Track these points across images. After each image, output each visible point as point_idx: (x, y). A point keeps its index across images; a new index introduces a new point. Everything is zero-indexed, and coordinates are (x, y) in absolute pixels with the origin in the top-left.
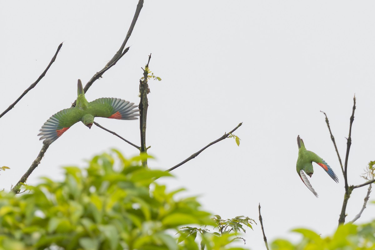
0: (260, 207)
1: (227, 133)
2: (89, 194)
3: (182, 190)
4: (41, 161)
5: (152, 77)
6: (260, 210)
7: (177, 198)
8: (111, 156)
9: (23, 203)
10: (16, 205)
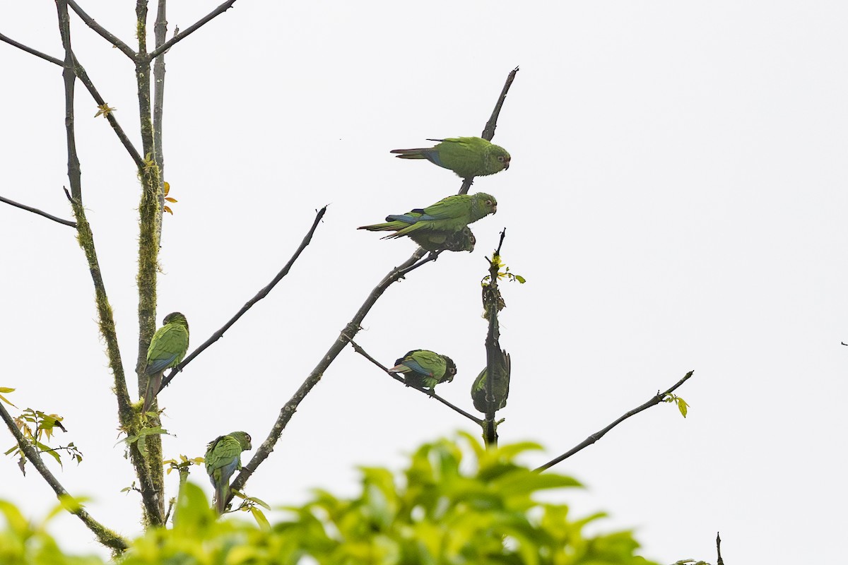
0: (718, 541)
1: (661, 393)
2: (410, 522)
3: (600, 515)
4: (275, 447)
5: (507, 276)
6: (718, 547)
7: (589, 532)
8: (454, 444)
9: (276, 541)
10: (263, 544)
